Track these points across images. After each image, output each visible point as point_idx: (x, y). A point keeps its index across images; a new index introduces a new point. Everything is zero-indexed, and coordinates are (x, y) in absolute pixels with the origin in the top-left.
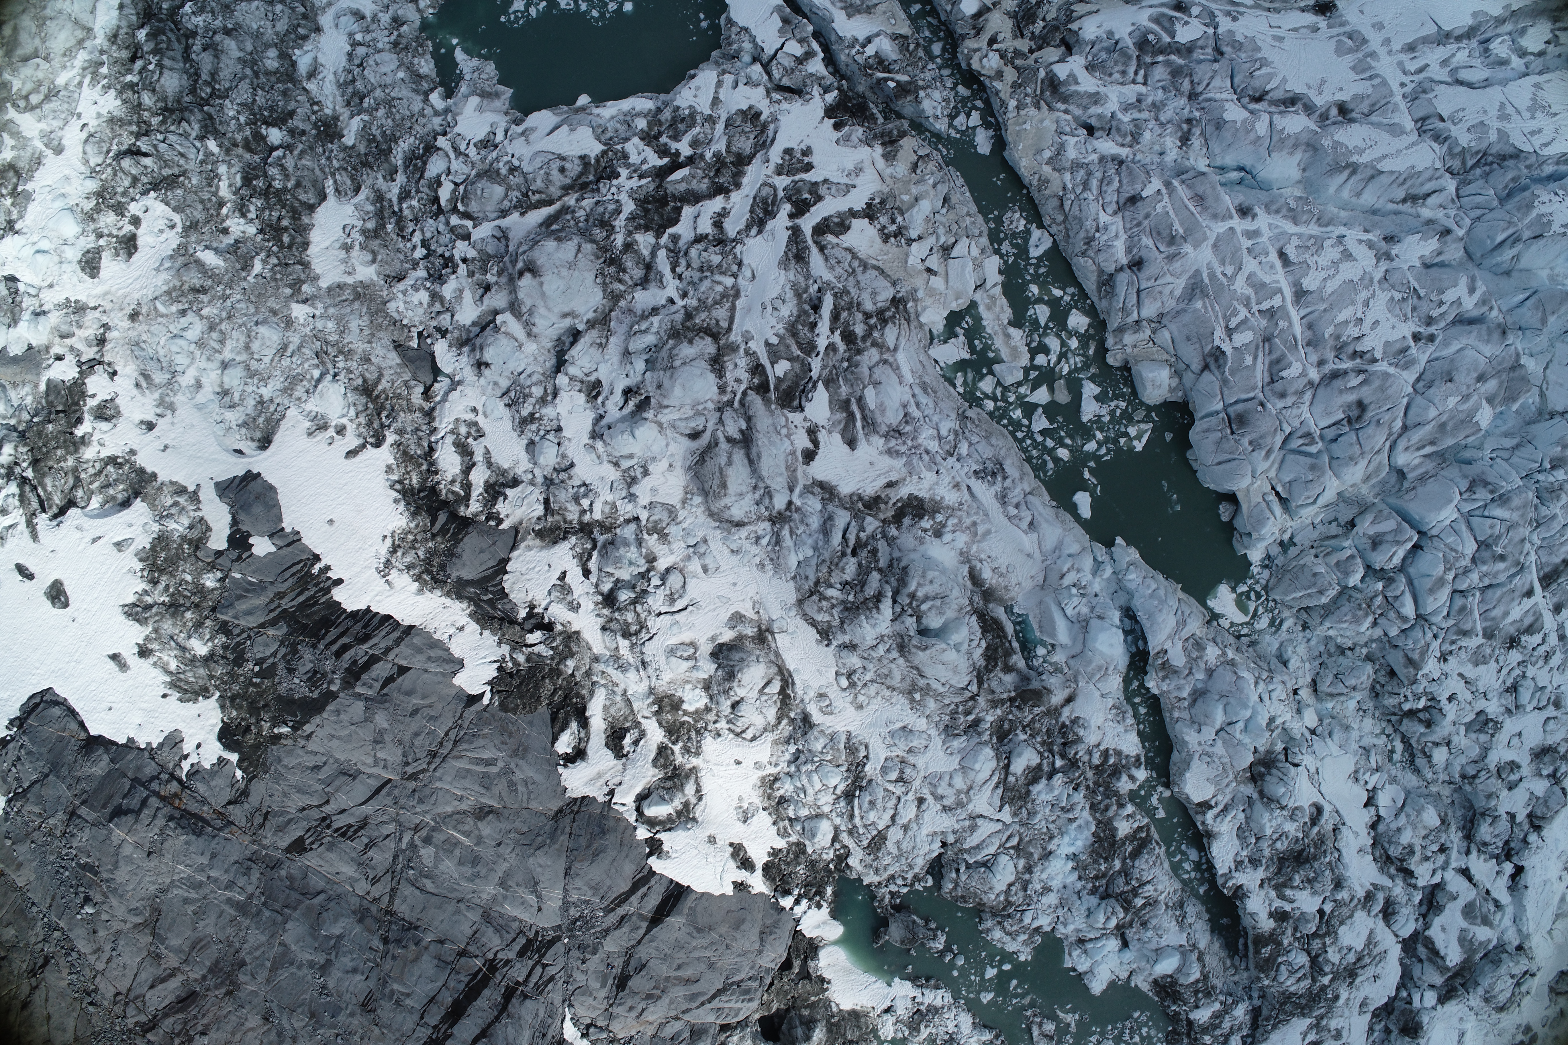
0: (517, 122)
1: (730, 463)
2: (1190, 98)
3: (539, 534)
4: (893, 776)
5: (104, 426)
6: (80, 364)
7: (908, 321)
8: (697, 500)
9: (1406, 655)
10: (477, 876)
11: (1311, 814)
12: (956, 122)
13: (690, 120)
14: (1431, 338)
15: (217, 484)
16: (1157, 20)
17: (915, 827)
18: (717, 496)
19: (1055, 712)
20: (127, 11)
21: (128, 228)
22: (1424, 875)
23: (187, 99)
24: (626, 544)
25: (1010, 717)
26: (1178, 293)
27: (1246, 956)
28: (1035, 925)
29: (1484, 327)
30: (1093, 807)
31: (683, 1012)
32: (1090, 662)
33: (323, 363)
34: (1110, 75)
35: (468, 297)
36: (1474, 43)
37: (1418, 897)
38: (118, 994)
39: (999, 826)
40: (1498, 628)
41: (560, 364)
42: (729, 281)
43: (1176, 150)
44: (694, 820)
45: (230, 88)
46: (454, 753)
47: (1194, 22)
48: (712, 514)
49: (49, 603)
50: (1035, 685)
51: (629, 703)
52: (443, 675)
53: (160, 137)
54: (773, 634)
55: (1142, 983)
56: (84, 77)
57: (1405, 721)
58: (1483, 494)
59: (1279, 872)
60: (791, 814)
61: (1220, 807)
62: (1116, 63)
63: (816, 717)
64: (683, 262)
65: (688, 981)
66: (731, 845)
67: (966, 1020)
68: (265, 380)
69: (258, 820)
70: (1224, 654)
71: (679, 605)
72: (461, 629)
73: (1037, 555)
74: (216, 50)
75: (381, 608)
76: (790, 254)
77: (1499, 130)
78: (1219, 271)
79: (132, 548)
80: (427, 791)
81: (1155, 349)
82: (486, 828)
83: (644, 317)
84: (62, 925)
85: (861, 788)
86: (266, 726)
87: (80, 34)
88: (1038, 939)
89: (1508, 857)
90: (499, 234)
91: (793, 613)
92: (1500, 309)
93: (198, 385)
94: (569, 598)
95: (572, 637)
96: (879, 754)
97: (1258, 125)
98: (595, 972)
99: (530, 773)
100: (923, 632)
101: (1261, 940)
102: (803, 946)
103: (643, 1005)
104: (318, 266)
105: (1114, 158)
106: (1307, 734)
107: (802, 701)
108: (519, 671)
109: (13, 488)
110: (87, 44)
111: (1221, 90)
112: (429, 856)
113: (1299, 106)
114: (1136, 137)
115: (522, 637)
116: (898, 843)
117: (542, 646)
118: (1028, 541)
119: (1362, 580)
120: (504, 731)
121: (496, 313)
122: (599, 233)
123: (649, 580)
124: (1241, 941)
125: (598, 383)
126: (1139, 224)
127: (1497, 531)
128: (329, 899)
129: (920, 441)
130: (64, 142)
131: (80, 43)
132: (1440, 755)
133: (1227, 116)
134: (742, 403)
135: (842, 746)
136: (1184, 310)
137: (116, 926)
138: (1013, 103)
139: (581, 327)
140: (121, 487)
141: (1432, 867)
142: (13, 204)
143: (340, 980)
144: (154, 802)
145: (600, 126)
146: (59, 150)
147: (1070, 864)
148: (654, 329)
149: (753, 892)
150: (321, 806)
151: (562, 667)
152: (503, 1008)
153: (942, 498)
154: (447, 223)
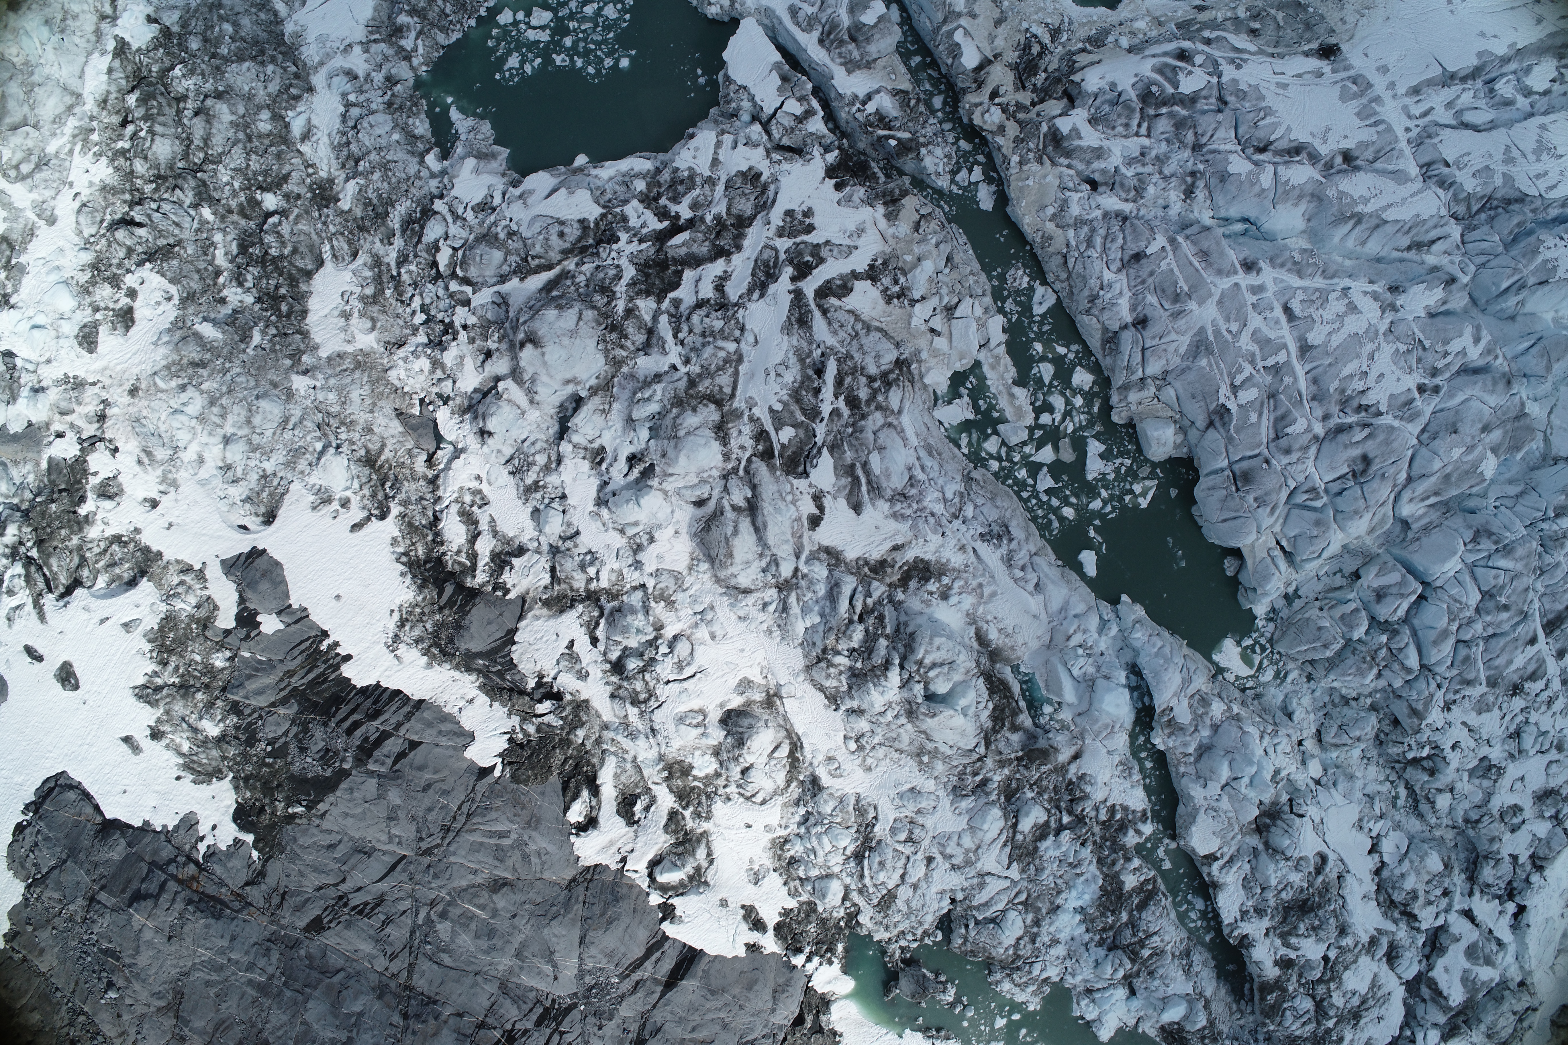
0: (515, 184)
1: (736, 532)
2: (1194, 149)
3: (546, 603)
4: (903, 836)
5: (108, 504)
6: (81, 441)
7: (912, 382)
8: (704, 566)
9: (1410, 706)
10: (493, 948)
11: (1316, 864)
12: (958, 178)
13: (690, 182)
14: (1436, 390)
15: (223, 562)
16: (1160, 70)
17: (925, 886)
18: (724, 566)
19: (1062, 769)
20: (116, 75)
21: (125, 301)
22: (1427, 918)
23: (180, 165)
24: (633, 611)
25: (1018, 776)
26: (1182, 350)
27: (1252, 1000)
28: (1044, 975)
29: (1488, 377)
30: (1101, 861)
32: (1097, 721)
33: (325, 435)
34: (1114, 128)
35: (469, 364)
36: (1479, 83)
37: (1421, 939)
39: (1007, 883)
40: (1501, 676)
42: (732, 347)
43: (1179, 204)
44: (706, 883)
45: (223, 153)
46: (467, 827)
47: (1198, 71)
48: (718, 581)
49: (59, 685)
50: (1042, 744)
51: (639, 769)
52: (454, 748)
53: (154, 206)
54: (781, 698)
55: (1149, 1029)
56: (75, 144)
57: (1409, 769)
58: (1487, 545)
59: (1284, 921)
60: (802, 874)
61: (1226, 858)
62: (1119, 116)
63: (825, 780)
64: (685, 328)
66: (743, 907)
68: (267, 454)
69: (276, 900)
70: (1230, 709)
71: (688, 672)
72: (471, 701)
73: (1043, 616)
74: (208, 114)
75: (391, 683)
76: (793, 319)
77: (1504, 174)
78: (1223, 327)
79: (140, 628)
80: (442, 866)
81: (1160, 406)
82: (502, 901)
83: (646, 384)
84: (86, 1009)
85: (871, 849)
86: (280, 806)
87: (69, 100)
88: (1047, 989)
89: (1511, 897)
90: (499, 300)
91: (801, 678)
92: (1505, 357)
93: (201, 460)
94: (578, 667)
95: (581, 706)
96: (888, 814)
97: (1262, 177)
98: (612, 1037)
99: (543, 844)
100: (930, 697)
101: (1266, 988)
102: (814, 1002)
104: (317, 335)
105: (1118, 214)
106: (1312, 785)
107: (811, 764)
108: (529, 741)
109: (18, 568)
110: (77, 110)
111: (1225, 141)
112: (446, 931)
113: (1304, 155)
114: (1139, 191)
115: (532, 707)
116: (908, 902)
117: (552, 716)
118: (1034, 603)
119: (1367, 633)
120: (516, 803)
121: (498, 379)
122: (600, 300)
123: (657, 648)
124: (1247, 986)
125: (602, 449)
126: (1143, 282)
127: (1501, 581)
128: (349, 977)
129: (925, 504)
130: (56, 212)
131: (70, 108)
132: (1443, 802)
133: (1231, 169)
134: (747, 471)
135: (851, 808)
136: (1189, 368)
137: (140, 1010)
138: (1015, 159)
139: (583, 394)
140: (127, 566)
141: (1435, 910)
142: (7, 278)
144: (172, 886)
145: (598, 188)
146: (52, 221)
147: (1078, 917)
148: (658, 397)
149: (766, 952)
150: (337, 884)
151: (572, 737)
153: (948, 560)
154: (446, 288)
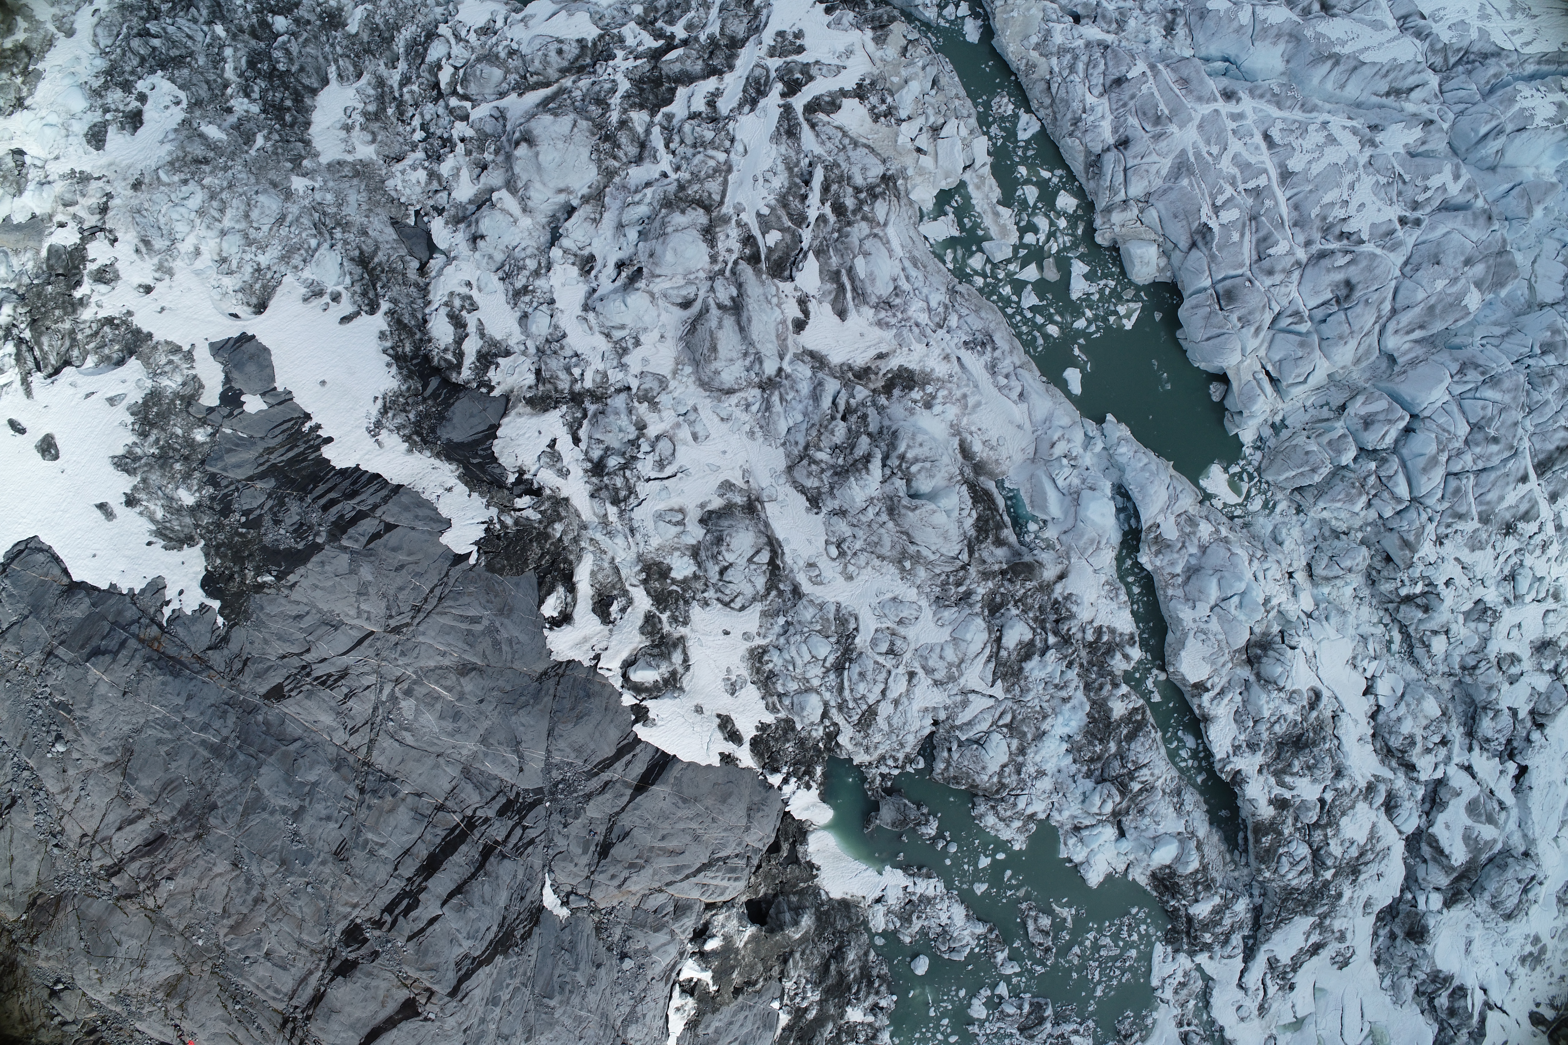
0: (517, 11)
1: (720, 326)
3: (531, 402)
4: (884, 647)
5: (102, 288)
6: (81, 231)
7: (898, 198)
8: (688, 370)
9: (1402, 537)
10: (458, 731)
11: (1310, 698)
12: (945, 12)
13: (685, 5)
14: (1418, 222)
15: (212, 345)
17: (906, 702)
18: (708, 361)
19: (1046, 588)
21: (135, 104)
22: (1426, 769)
24: (617, 412)
25: (1002, 590)
26: (1164, 172)
27: (1246, 851)
28: (1029, 811)
29: (1469, 212)
30: (1087, 687)
31: (667, 885)
32: (1082, 535)
33: (320, 233)
35: (465, 174)
37: (1420, 792)
38: (85, 835)
40: (1493, 512)
41: (555, 237)
42: (722, 157)
43: (1160, 39)
44: (681, 689)
46: (439, 609)
48: (702, 384)
49: (39, 455)
50: (1027, 558)
51: (617, 570)
52: (430, 533)
53: (169, 21)
54: (762, 503)
55: (1140, 876)
57: (1403, 608)
58: (1473, 376)
59: (1278, 757)
60: (780, 689)
61: (1217, 690)
63: (806, 587)
64: (677, 138)
65: (672, 853)
66: (719, 716)
67: (959, 912)
68: (263, 248)
69: (237, 665)
70: (1217, 531)
71: (668, 471)
72: (450, 490)
73: (1028, 426)
75: (370, 466)
76: (782, 130)
77: (1479, 29)
78: (1204, 151)
79: (125, 402)
80: (410, 645)
81: (1143, 228)
82: (468, 685)
83: (636, 191)
84: (31, 764)
85: (851, 661)
86: (250, 574)
88: (1033, 827)
89: (1511, 756)
90: (496, 114)
91: (782, 480)
92: (1485, 199)
93: (197, 252)
94: (559, 465)
95: (561, 502)
96: (868, 626)
97: (1240, 14)
98: (577, 837)
99: (515, 633)
100: (913, 496)
101: (1261, 829)
102: (791, 829)
103: (625, 874)
104: (318, 143)
105: (1100, 43)
106: (1304, 617)
107: (792, 571)
108: (506, 534)
109: (10, 348)
112: (410, 709)
114: (1121, 24)
115: (511, 501)
116: (889, 719)
117: (531, 510)
118: (1019, 412)
119: (1355, 459)
120: (490, 590)
121: (492, 190)
122: (594, 110)
123: (639, 446)
124: (1241, 835)
125: (592, 258)
126: (1125, 105)
127: (1489, 413)
128: (306, 746)
129: (910, 313)
130: (76, 25)
132: (1439, 645)
133: (1210, 6)
134: (733, 272)
135: (831, 617)
136: (1171, 188)
137: (87, 765)
139: (575, 202)
140: (117, 347)
141: (1434, 760)
142: (23, 83)
143: (312, 826)
144: (133, 643)
145: (597, 12)
146: (70, 33)
148: (647, 200)
149: (741, 766)
150: (302, 654)
151: (550, 530)
152: (480, 866)
153: (932, 370)
154: (447, 106)
